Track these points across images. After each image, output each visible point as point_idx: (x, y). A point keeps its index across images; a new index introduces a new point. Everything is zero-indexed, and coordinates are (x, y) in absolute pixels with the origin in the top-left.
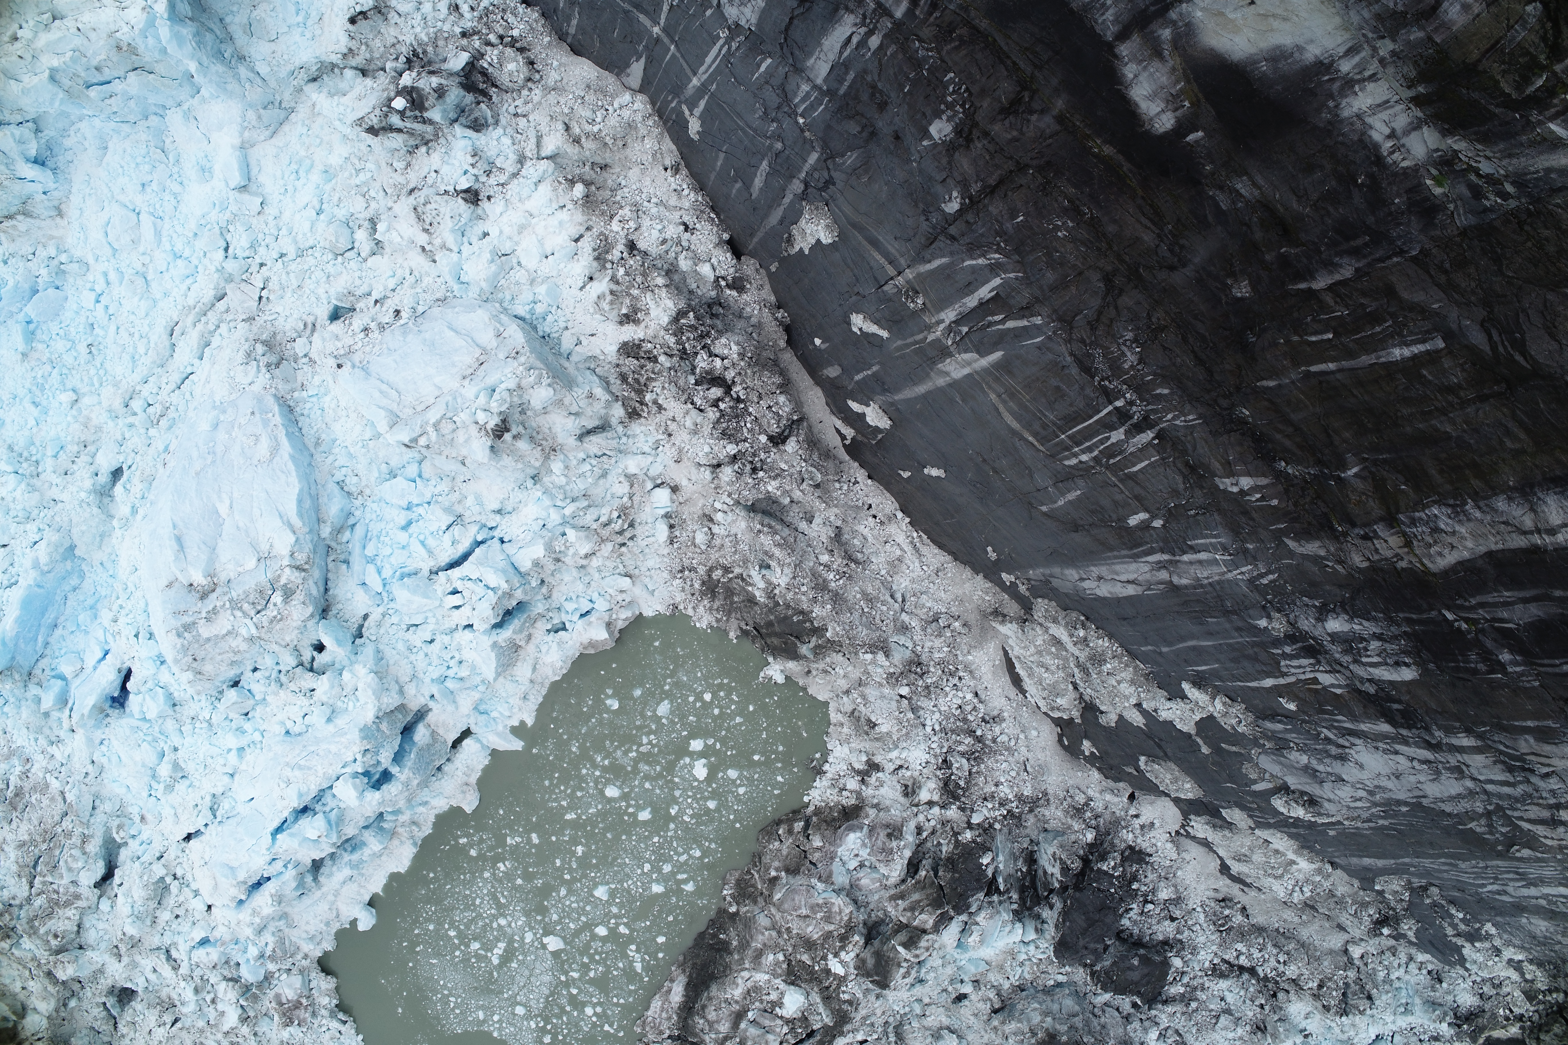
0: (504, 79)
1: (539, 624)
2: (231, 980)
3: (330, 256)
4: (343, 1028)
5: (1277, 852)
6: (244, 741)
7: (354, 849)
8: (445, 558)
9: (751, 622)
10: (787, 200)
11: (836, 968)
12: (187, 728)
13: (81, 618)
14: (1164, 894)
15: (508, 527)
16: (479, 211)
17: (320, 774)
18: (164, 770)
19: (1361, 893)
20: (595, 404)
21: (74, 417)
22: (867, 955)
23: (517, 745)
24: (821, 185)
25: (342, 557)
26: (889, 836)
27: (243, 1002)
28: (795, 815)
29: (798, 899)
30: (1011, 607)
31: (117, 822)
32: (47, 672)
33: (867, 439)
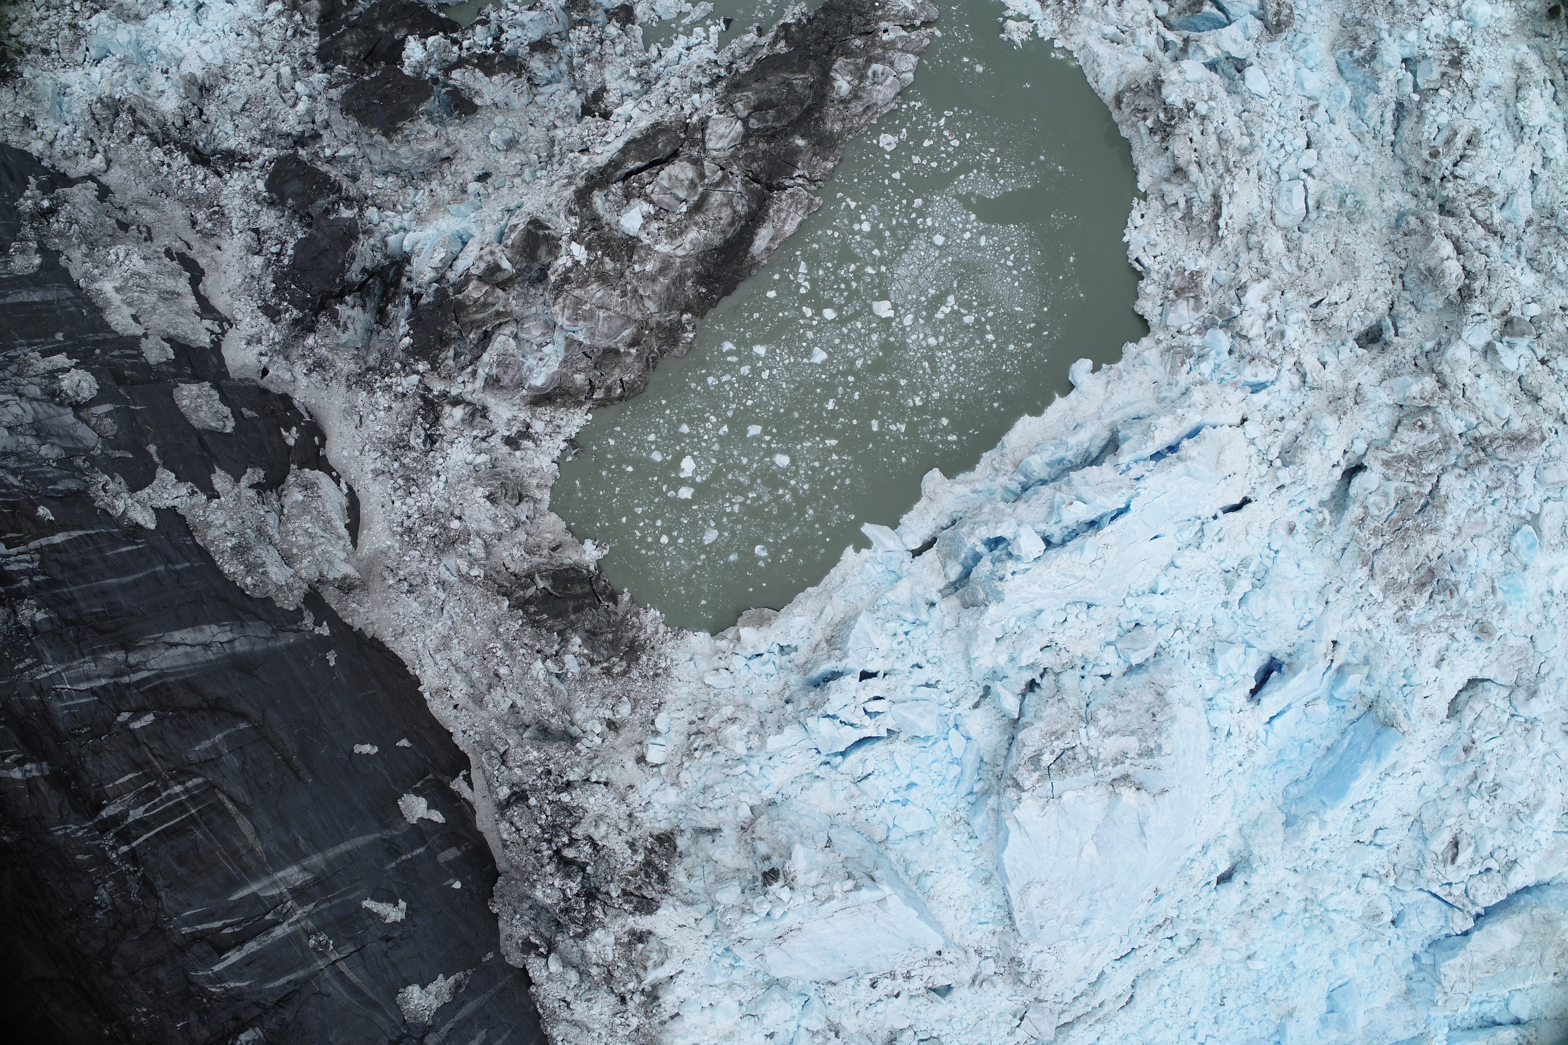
1: (801, 661)
2: (1242, 337)
4: (1140, 254)
5: (130, 305)
6: (1148, 600)
7: (1061, 461)
8: (879, 746)
9: (601, 610)
10: (449, 1026)
11: (579, 252)
12: (1206, 624)
13: (1294, 755)
14: (258, 261)
15: (809, 763)
17: (1054, 568)
18: (1243, 585)
19: (61, 247)
20: (690, 867)
21: (1254, 944)
22: (545, 259)
23: (868, 529)
24: (406, 1040)
25: (988, 767)
26: (498, 380)
27: (1236, 310)
28: (603, 404)
29: (605, 330)
30: (330, 596)
31: (1322, 530)
32: (1349, 706)
33: (437, 779)
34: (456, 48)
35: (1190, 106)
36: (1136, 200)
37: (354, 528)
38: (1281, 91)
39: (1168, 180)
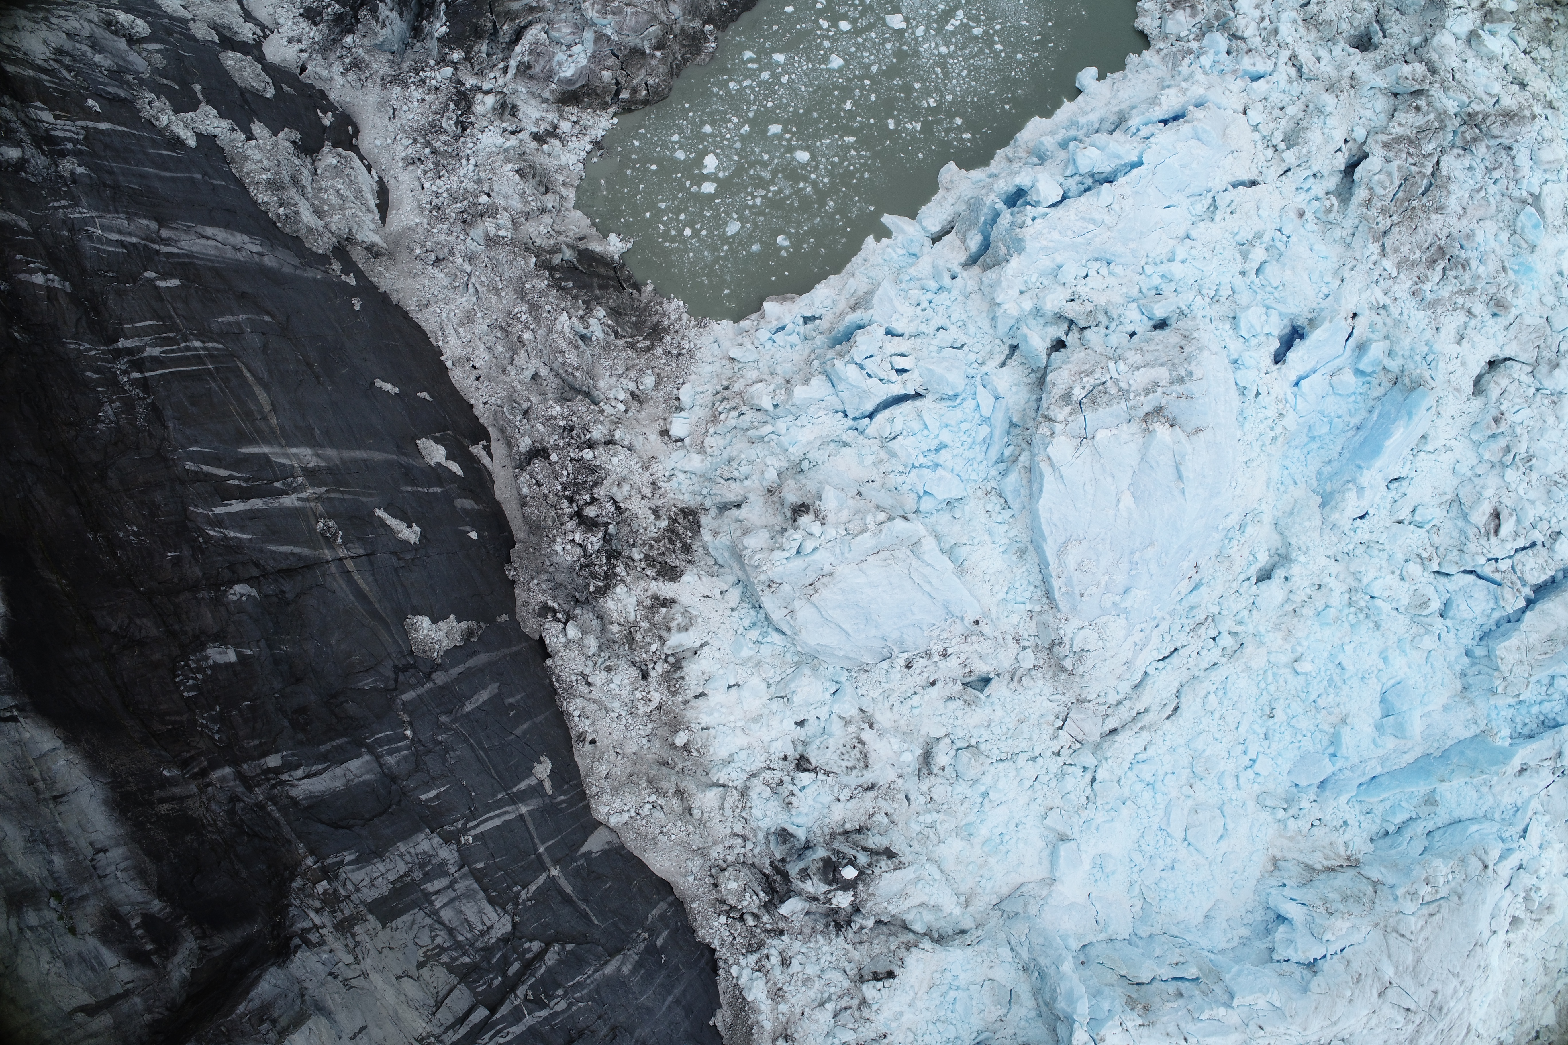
0: (745, 875)
1: (825, 325)
2: (1238, 38)
3: (982, 747)
6: (1165, 268)
8: (907, 408)
9: (625, 294)
10: (458, 670)
12: (1225, 292)
13: (1325, 429)
15: (836, 427)
16: (800, 748)
17: (1070, 215)
18: (1258, 254)
20: (717, 528)
21: (1299, 644)
23: (888, 219)
24: (412, 671)
25: (1017, 431)
26: (529, 67)
27: (1231, 14)
28: (628, 107)
29: (633, 24)
30: (358, 255)
31: (1331, 217)
32: (1375, 382)
33: (456, 438)
37: (383, 206)
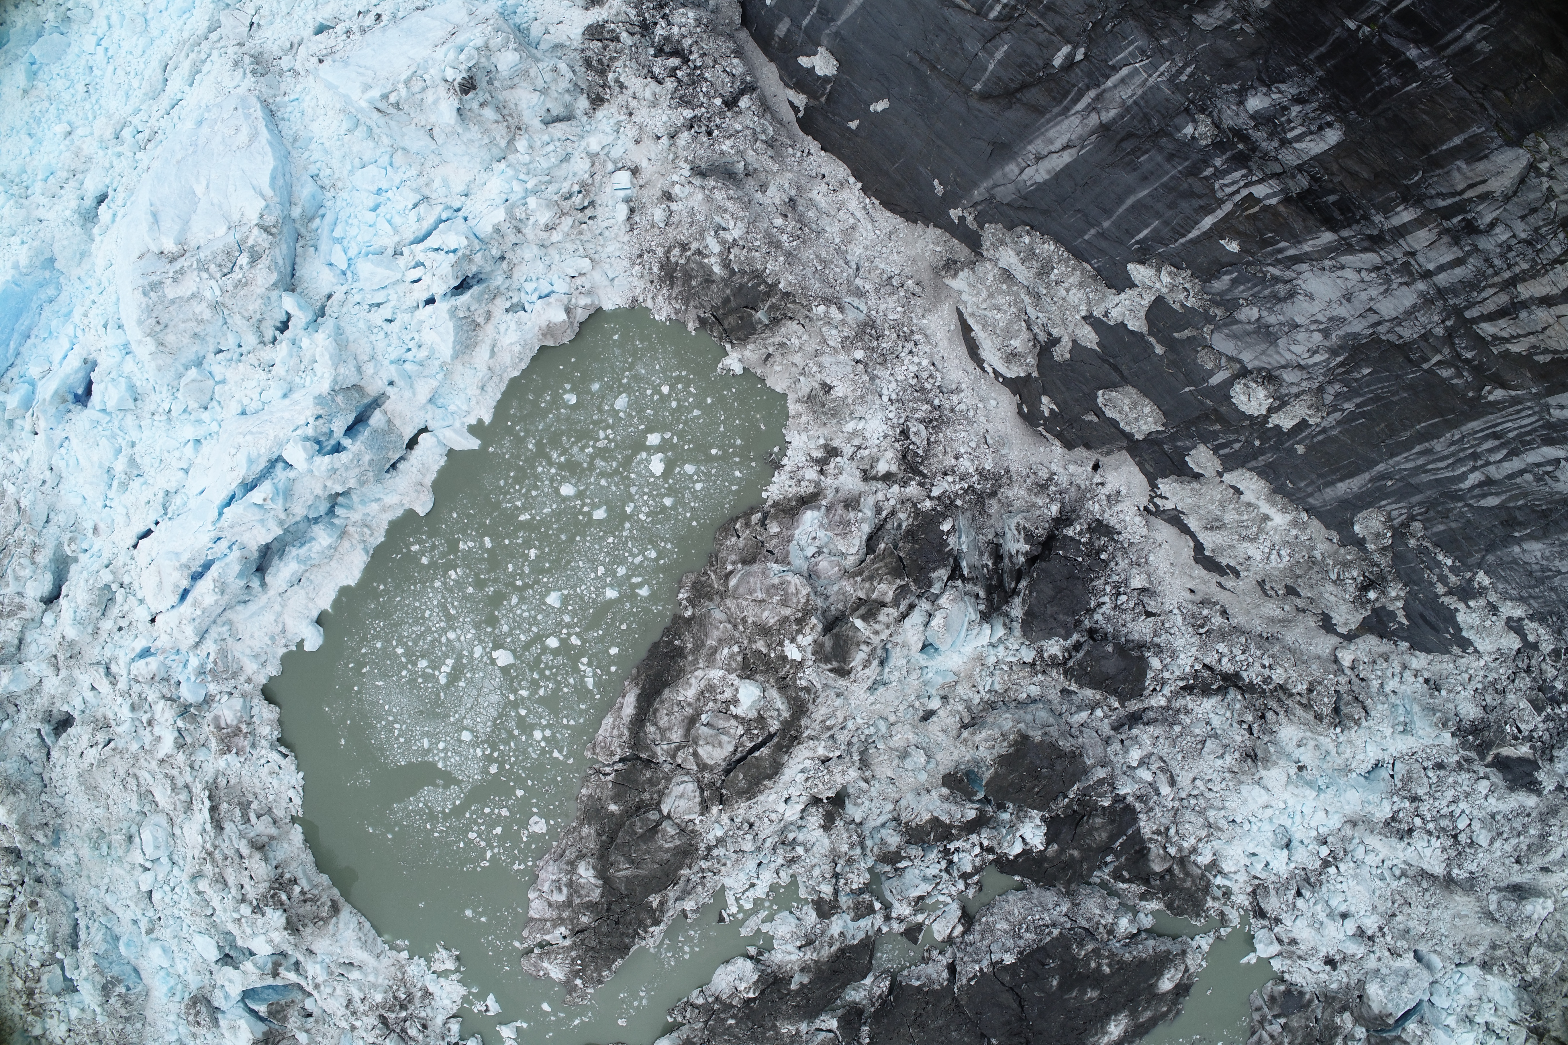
1: (498, 301)
2: (170, 699)
4: (283, 762)
5: (1249, 505)
6: (200, 432)
8: (409, 237)
9: (709, 307)
11: (792, 652)
12: (146, 423)
13: (54, 325)
14: (1137, 582)
15: (471, 207)
17: (271, 437)
18: (120, 466)
19: (1342, 551)
20: (560, 80)
21: (67, 147)
22: (826, 641)
23: (474, 444)
25: (310, 243)
26: (847, 507)
27: (180, 724)
28: (753, 510)
29: (752, 580)
30: (961, 252)
31: (70, 536)
32: (15, 380)
33: (817, 99)
34: (986, 843)
35: (257, 910)
36: (300, 814)
38: (183, 942)
39: (272, 838)
